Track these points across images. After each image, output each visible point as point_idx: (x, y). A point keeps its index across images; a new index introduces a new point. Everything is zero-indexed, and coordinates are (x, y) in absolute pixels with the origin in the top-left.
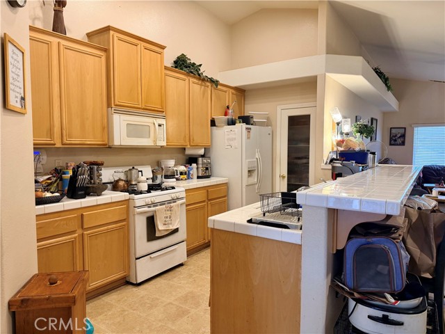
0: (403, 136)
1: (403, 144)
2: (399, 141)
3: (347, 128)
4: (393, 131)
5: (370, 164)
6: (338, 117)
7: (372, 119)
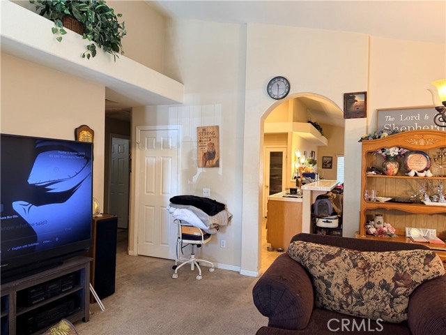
0: (331, 162)
1: (331, 167)
2: (328, 166)
3: (303, 160)
4: (325, 159)
5: (316, 179)
6: (299, 154)
7: (312, 152)
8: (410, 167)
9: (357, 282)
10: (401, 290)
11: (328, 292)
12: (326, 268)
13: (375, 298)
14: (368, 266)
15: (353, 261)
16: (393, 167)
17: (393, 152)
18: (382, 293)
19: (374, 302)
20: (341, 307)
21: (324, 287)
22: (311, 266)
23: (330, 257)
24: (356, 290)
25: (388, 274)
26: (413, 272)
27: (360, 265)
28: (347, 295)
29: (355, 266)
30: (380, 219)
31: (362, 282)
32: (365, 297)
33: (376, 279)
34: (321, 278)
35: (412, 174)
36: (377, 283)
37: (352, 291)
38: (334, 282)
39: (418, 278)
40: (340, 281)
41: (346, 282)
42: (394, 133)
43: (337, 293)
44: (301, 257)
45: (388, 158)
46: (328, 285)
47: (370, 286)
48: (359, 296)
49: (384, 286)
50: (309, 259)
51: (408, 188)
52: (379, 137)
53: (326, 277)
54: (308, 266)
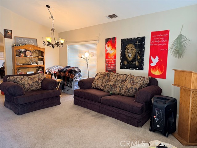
8: (27, 55)
9: (31, 83)
10: (40, 82)
11: (24, 87)
12: (22, 81)
13: (35, 85)
14: (32, 79)
15: (28, 78)
16: (22, 55)
17: (23, 50)
18: (36, 83)
19: (35, 86)
20: (28, 89)
21: (23, 86)
22: (18, 82)
23: (22, 78)
24: (31, 84)
25: (37, 79)
26: (41, 77)
27: (30, 79)
28: (29, 86)
29: (29, 79)
30: (20, 70)
31: (32, 82)
32: (33, 85)
33: (35, 81)
34: (22, 84)
35: (28, 57)
36: (35, 82)
37: (30, 85)
38: (25, 84)
39: (42, 79)
40: (27, 83)
41: (28, 83)
42: (23, 45)
43: (26, 86)
44: (14, 80)
45: (21, 52)
46: (24, 85)
47: (34, 82)
48: (32, 86)
49: (37, 82)
50: (17, 80)
51: (26, 61)
52: (19, 46)
53: (23, 83)
54: (17, 82)
